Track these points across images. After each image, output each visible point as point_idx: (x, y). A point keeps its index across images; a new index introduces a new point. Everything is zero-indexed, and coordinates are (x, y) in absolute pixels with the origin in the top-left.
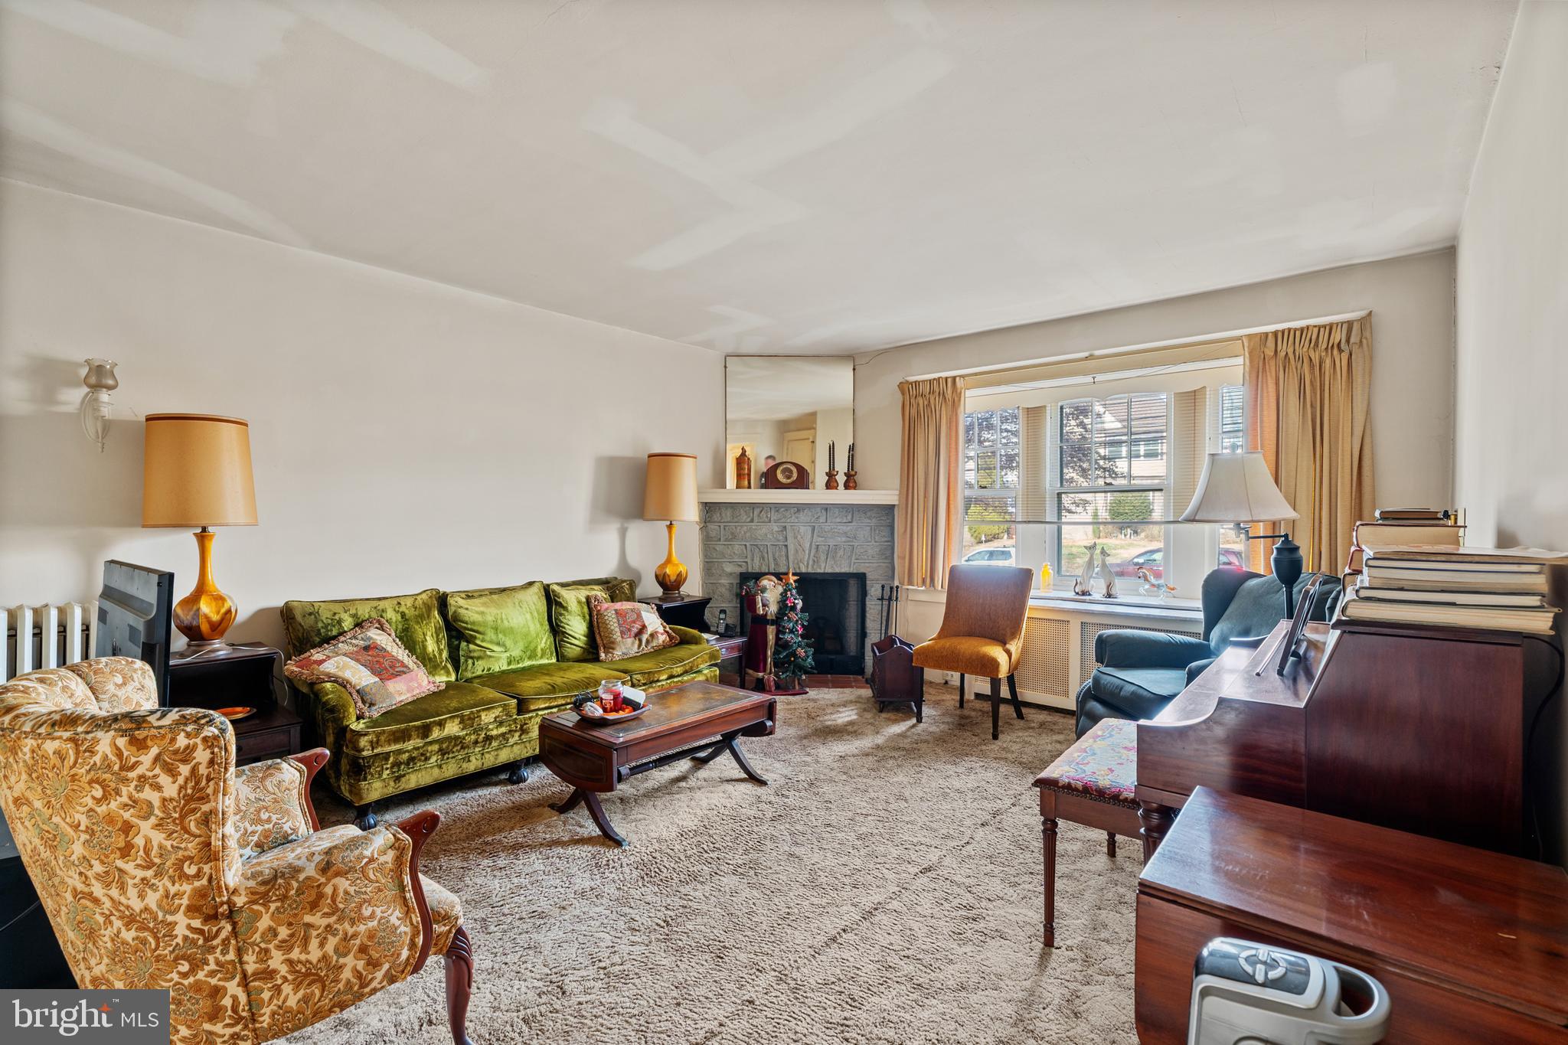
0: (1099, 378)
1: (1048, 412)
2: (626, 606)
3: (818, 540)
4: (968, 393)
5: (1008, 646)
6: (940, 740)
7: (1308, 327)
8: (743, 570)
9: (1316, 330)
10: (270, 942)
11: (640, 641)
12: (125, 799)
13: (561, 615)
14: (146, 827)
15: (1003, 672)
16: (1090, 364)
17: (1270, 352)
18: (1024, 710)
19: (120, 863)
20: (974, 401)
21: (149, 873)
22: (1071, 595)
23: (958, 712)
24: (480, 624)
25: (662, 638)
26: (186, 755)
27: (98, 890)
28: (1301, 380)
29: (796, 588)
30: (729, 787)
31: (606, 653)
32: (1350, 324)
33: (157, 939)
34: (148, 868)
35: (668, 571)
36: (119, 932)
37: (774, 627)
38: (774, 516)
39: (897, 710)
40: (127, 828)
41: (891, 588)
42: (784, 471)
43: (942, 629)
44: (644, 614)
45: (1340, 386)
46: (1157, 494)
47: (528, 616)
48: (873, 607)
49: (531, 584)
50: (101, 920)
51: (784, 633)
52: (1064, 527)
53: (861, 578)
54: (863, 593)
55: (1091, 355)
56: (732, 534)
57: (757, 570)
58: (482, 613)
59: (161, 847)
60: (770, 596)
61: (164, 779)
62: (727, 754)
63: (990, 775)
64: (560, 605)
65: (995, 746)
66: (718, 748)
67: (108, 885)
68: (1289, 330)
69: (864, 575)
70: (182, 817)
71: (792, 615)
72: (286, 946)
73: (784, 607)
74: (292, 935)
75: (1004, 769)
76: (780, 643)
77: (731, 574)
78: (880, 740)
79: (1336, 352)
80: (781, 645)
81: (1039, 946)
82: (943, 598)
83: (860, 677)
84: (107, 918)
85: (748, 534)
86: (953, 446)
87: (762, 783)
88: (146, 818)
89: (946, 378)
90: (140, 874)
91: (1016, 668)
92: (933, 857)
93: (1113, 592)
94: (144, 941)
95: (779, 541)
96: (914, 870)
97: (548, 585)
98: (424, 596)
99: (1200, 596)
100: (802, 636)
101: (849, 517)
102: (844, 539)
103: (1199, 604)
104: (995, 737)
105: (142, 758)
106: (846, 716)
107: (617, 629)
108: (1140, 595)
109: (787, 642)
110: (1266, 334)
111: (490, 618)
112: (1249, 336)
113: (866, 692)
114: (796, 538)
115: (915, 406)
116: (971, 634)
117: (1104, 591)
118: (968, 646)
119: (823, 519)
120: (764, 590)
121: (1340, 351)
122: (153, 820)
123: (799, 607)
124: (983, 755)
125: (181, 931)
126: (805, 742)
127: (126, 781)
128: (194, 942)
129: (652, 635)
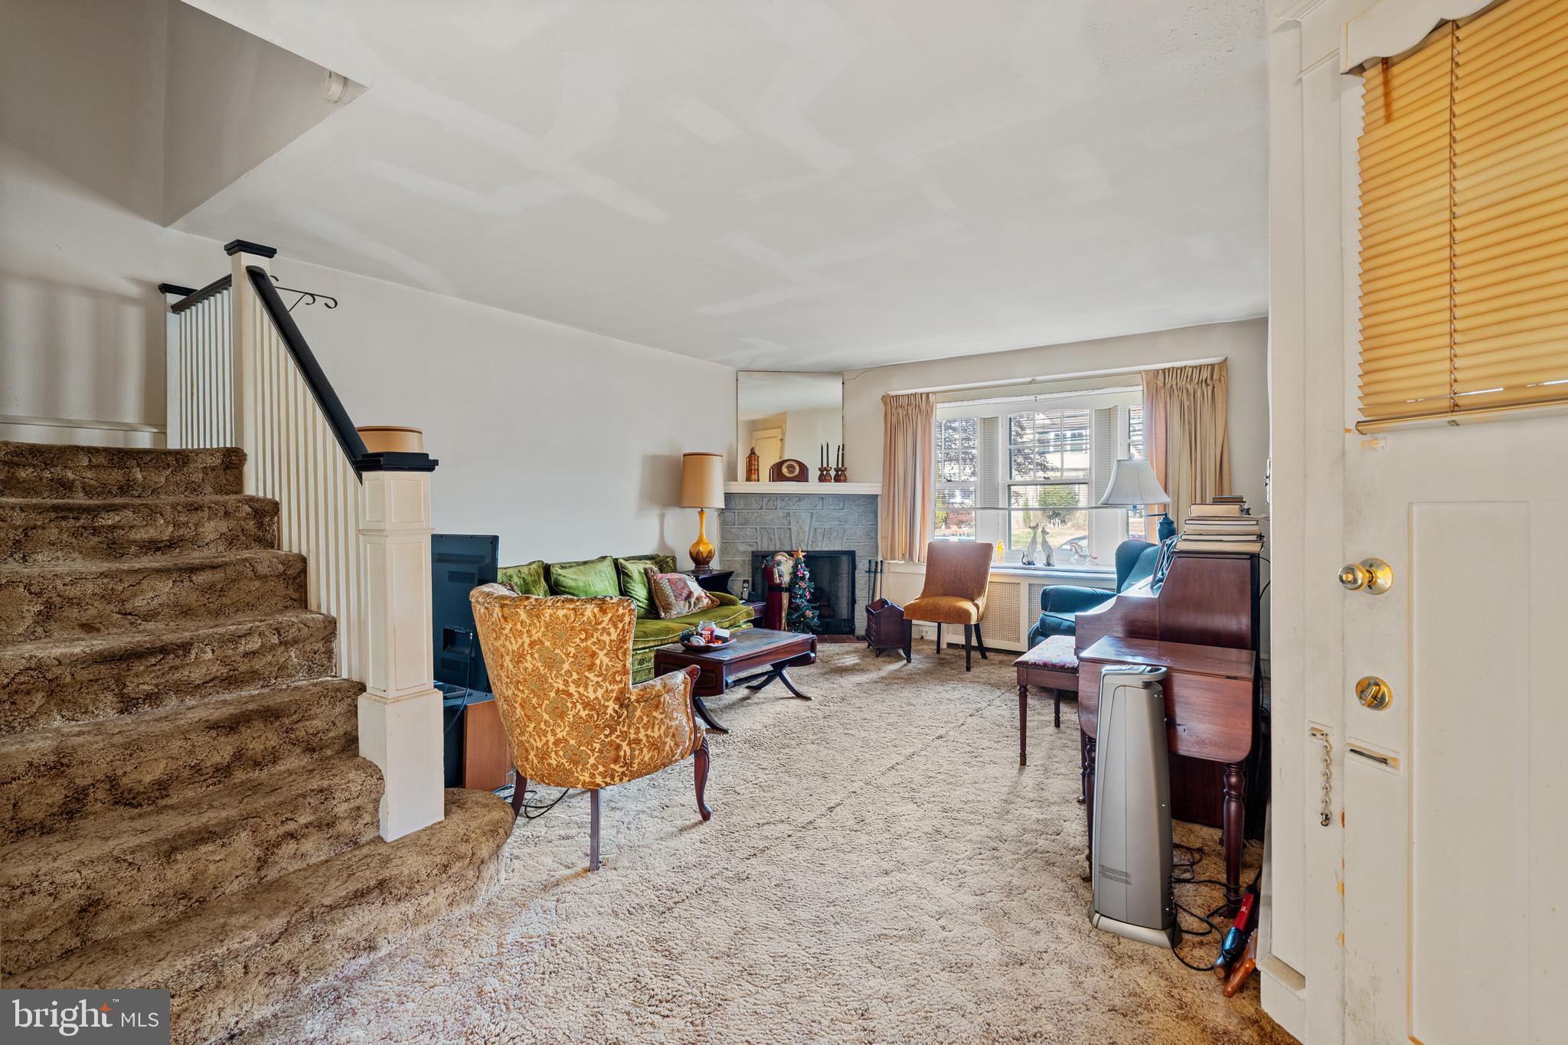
0: (1039, 397)
1: (1000, 421)
2: (675, 576)
3: (815, 524)
4: (938, 405)
5: (976, 602)
6: (927, 673)
7: (1185, 367)
8: (754, 549)
9: (1191, 369)
10: (640, 723)
11: (690, 603)
12: (595, 640)
13: (628, 582)
14: (601, 654)
15: (973, 622)
16: (1032, 386)
17: (1160, 383)
18: (987, 654)
19: (587, 674)
20: (942, 412)
21: (600, 679)
22: (1020, 565)
23: (937, 656)
24: (574, 588)
25: (706, 601)
26: (621, 618)
27: (572, 689)
28: (1182, 404)
29: (804, 562)
30: (785, 702)
31: (665, 613)
32: (1213, 366)
33: (598, 715)
34: (600, 676)
35: (702, 548)
36: (579, 711)
37: (787, 594)
38: (780, 504)
39: (889, 656)
40: (594, 655)
41: (877, 563)
42: (789, 467)
43: (924, 591)
44: (688, 582)
45: (1207, 409)
46: (1084, 486)
47: (607, 583)
48: (861, 578)
49: (604, 558)
50: (570, 705)
51: (796, 598)
52: (1013, 513)
53: (851, 555)
54: (853, 567)
55: (1033, 380)
56: (745, 519)
57: (772, 548)
58: (575, 580)
59: (607, 665)
60: (784, 570)
61: (612, 630)
62: (778, 679)
63: (969, 691)
64: (626, 575)
65: (969, 675)
66: (770, 677)
67: (578, 686)
68: (1173, 368)
69: (854, 552)
70: (617, 650)
71: (803, 585)
72: (646, 727)
73: (795, 576)
74: (648, 721)
75: (978, 687)
76: (792, 606)
77: (744, 552)
78: (883, 673)
79: (1204, 385)
80: (793, 608)
81: (1018, 765)
82: (923, 570)
83: (851, 636)
84: (574, 705)
85: (758, 520)
86: (927, 448)
87: (808, 699)
88: (602, 650)
89: (921, 394)
90: (596, 679)
91: (981, 619)
92: (942, 732)
93: (1051, 562)
94: (591, 716)
95: (783, 524)
96: (932, 738)
97: (617, 559)
98: (534, 566)
99: (1113, 561)
100: (808, 601)
101: (841, 505)
102: (837, 523)
103: (1114, 569)
104: (968, 669)
105: (605, 619)
106: (850, 660)
107: (672, 594)
108: (1071, 564)
109: (798, 606)
110: (1158, 371)
111: (581, 584)
112: (1147, 372)
113: (864, 645)
114: (797, 522)
115: (896, 415)
116: (946, 594)
117: (1045, 562)
118: (946, 602)
119: (820, 507)
120: (779, 563)
121: (1207, 385)
122: (605, 651)
123: (807, 576)
124: (962, 680)
125: (610, 711)
126: (827, 676)
127: (597, 630)
128: (613, 718)
129: (698, 599)
